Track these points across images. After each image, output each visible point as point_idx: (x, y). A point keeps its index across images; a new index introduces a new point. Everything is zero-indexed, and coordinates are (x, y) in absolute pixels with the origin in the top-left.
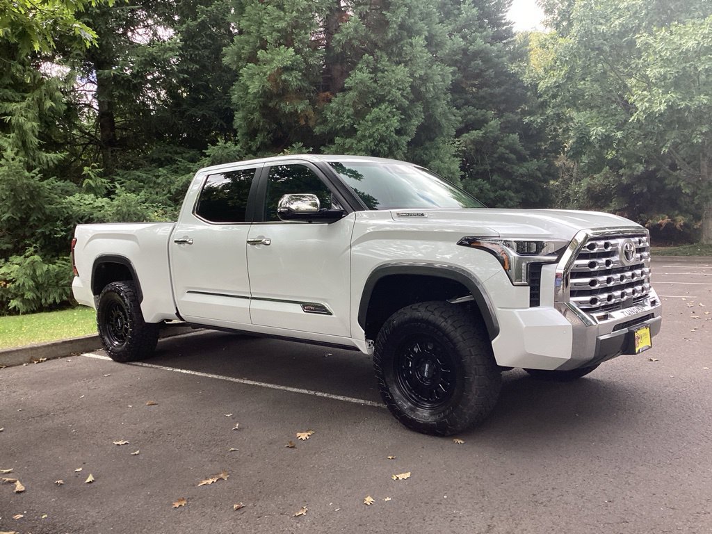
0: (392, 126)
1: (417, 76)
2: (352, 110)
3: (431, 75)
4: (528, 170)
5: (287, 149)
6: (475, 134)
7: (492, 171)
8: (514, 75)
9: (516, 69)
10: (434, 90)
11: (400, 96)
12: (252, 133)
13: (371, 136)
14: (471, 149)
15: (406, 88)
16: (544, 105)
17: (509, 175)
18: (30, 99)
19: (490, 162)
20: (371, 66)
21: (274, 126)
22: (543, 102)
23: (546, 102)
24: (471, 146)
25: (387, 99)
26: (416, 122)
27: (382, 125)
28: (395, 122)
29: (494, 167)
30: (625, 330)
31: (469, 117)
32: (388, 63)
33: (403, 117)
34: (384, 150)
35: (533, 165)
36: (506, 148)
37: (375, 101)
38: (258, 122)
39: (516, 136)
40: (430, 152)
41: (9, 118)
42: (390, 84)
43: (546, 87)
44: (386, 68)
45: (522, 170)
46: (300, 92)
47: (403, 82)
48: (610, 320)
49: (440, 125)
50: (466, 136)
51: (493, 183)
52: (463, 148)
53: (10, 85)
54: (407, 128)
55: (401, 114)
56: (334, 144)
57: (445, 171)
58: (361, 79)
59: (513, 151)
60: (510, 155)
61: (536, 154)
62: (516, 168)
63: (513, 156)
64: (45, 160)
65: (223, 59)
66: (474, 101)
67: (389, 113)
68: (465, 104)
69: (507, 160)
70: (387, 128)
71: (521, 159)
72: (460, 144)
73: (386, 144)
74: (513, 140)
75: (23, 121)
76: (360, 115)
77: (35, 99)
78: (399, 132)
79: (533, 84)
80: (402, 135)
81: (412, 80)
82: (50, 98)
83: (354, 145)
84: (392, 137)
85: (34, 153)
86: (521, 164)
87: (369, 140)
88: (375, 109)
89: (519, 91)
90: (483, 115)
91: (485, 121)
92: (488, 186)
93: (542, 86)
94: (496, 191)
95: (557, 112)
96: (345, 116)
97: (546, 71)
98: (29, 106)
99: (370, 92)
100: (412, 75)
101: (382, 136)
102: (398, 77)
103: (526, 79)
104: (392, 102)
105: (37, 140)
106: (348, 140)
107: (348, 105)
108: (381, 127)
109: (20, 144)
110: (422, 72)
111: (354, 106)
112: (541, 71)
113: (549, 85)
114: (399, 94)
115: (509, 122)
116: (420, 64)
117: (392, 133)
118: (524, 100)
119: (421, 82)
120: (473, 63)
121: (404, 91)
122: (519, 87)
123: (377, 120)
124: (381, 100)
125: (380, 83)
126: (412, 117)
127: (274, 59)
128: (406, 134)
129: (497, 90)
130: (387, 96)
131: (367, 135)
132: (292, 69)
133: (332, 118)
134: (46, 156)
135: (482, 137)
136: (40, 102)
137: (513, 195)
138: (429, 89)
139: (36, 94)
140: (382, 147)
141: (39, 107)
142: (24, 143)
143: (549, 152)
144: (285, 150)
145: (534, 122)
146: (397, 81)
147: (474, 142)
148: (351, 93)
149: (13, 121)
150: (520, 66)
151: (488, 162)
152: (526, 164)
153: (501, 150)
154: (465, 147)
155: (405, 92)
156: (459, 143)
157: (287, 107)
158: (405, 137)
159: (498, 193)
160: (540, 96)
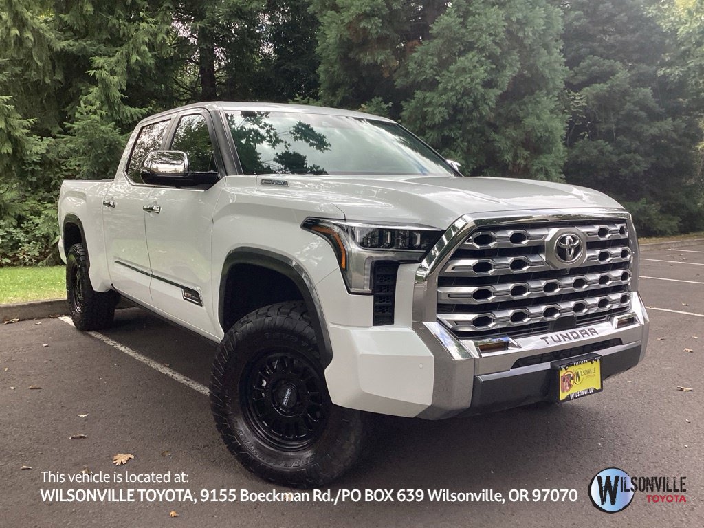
0: (477, 77)
1: (514, 19)
2: (436, 60)
3: (532, 19)
4: (660, 130)
5: (365, 104)
6: (599, 87)
7: (617, 130)
8: (651, 20)
9: (654, 12)
10: (534, 34)
11: (491, 43)
12: (334, 88)
13: (453, 89)
14: (593, 105)
15: (499, 33)
16: (685, 55)
17: (637, 136)
18: (120, 53)
19: (615, 120)
20: (463, 9)
21: (356, 80)
22: (684, 52)
23: (689, 51)
24: (593, 102)
25: (476, 46)
26: (509, 74)
27: (468, 76)
28: (482, 73)
29: (619, 127)
30: (546, 366)
31: (593, 68)
32: (482, 5)
33: (494, 66)
34: (467, 104)
35: (668, 124)
36: (635, 104)
37: (462, 49)
38: (339, 75)
39: (648, 91)
40: (527, 107)
41: (93, 72)
42: (481, 29)
43: (688, 33)
44: (478, 11)
45: (653, 130)
46: (382, 41)
47: (496, 26)
48: (511, 351)
49: (543, 76)
50: (587, 90)
51: (618, 145)
52: (584, 104)
53: (107, 39)
54: (498, 79)
55: (492, 63)
56: (414, 98)
57: (541, 130)
58: (447, 25)
59: (644, 107)
60: (641, 112)
61: (674, 113)
62: (645, 127)
63: (643, 114)
64: (129, 114)
65: (308, 8)
66: (601, 50)
67: (477, 62)
68: (590, 54)
69: (637, 118)
70: (472, 80)
71: (654, 117)
72: (581, 99)
73: (471, 97)
74: (645, 95)
75: (105, 75)
76: (443, 64)
77: (124, 54)
78: (488, 84)
79: (673, 29)
80: (492, 87)
81: (506, 24)
82: (137, 52)
83: (435, 100)
84: (477, 89)
85: (119, 107)
86: (652, 124)
87: (450, 94)
88: (462, 59)
89: (656, 38)
90: (610, 66)
91: (613, 73)
92: (610, 148)
93: (682, 30)
94: (620, 154)
95: (699, 63)
96: (427, 66)
97: (690, 13)
98: (118, 62)
99: (457, 39)
100: (508, 19)
101: (465, 89)
102: (490, 21)
103: (665, 25)
104: (481, 50)
105: (120, 94)
106: (428, 94)
107: (432, 55)
108: (465, 79)
109: (103, 97)
110: (520, 15)
111: (439, 56)
112: (684, 15)
113: (691, 31)
114: (489, 40)
115: (642, 74)
116: (518, 6)
117: (477, 85)
118: (662, 48)
119: (519, 26)
120: (601, 6)
121: (496, 36)
122: (656, 33)
123: (464, 70)
124: (470, 47)
125: (470, 28)
126: (506, 66)
127: (353, 5)
128: (496, 86)
129: (629, 37)
130: (476, 44)
131: (449, 87)
132: (373, 16)
133: (413, 69)
134: (130, 111)
135: (608, 91)
136: (128, 56)
137: (640, 158)
138: (528, 34)
139: (124, 49)
140: (465, 101)
141: (128, 62)
142: (108, 97)
143: (693, 110)
144: (363, 105)
145: (671, 74)
146: (489, 26)
147: (597, 97)
148: (436, 41)
149: (97, 75)
150: (659, 9)
151: (613, 120)
152: (658, 124)
153: (629, 106)
154: (586, 102)
155: (498, 38)
156: (579, 98)
157: (366, 58)
158: (495, 90)
159: (622, 157)
160: (682, 44)
